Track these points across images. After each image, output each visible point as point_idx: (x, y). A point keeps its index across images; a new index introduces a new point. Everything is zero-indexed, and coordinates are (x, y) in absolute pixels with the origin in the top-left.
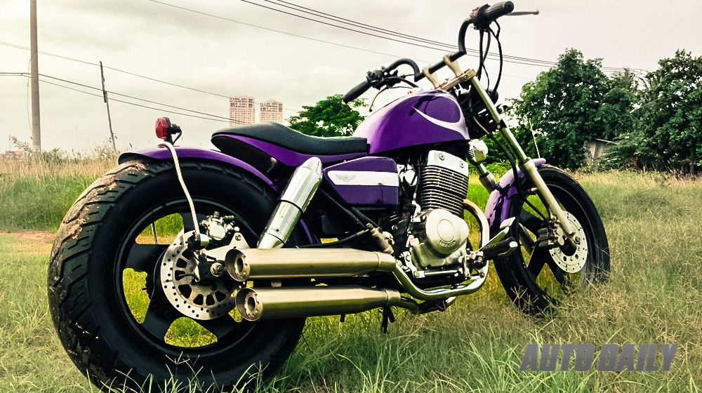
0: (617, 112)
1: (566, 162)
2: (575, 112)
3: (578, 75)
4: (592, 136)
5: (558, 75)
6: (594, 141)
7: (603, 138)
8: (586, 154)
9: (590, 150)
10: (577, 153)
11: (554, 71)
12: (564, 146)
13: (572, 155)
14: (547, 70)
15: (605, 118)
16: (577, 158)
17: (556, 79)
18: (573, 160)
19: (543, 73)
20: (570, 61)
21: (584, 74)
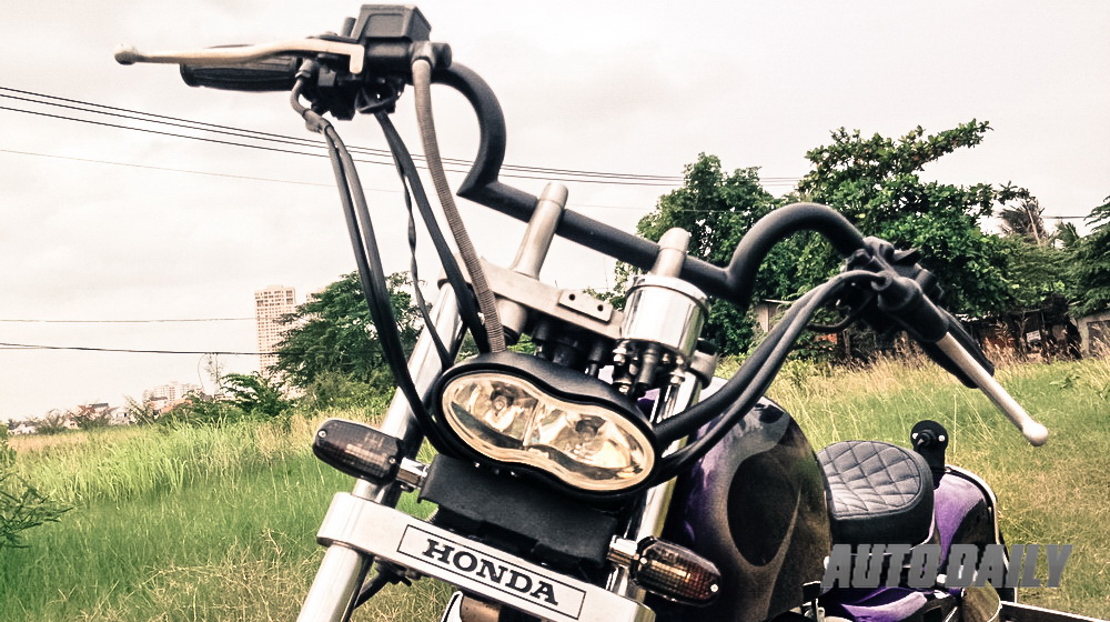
0: (793, 252)
1: (724, 345)
2: (724, 258)
3: (719, 197)
4: (759, 295)
5: (686, 199)
6: (762, 303)
7: (779, 297)
8: (754, 328)
9: (758, 320)
10: (739, 328)
11: (680, 193)
12: (716, 318)
13: (730, 331)
14: (668, 193)
15: (775, 263)
16: (740, 336)
17: (684, 205)
18: (733, 340)
19: (663, 197)
20: (703, 174)
21: (729, 194)
